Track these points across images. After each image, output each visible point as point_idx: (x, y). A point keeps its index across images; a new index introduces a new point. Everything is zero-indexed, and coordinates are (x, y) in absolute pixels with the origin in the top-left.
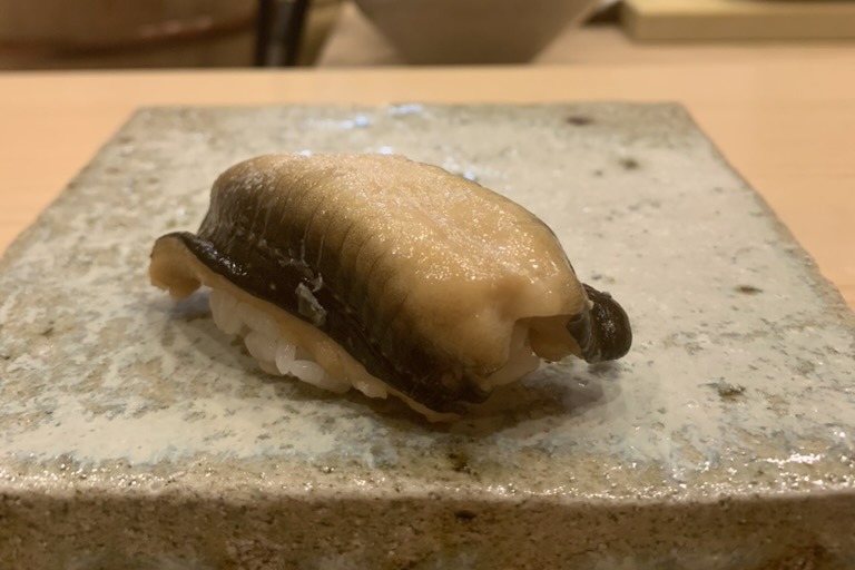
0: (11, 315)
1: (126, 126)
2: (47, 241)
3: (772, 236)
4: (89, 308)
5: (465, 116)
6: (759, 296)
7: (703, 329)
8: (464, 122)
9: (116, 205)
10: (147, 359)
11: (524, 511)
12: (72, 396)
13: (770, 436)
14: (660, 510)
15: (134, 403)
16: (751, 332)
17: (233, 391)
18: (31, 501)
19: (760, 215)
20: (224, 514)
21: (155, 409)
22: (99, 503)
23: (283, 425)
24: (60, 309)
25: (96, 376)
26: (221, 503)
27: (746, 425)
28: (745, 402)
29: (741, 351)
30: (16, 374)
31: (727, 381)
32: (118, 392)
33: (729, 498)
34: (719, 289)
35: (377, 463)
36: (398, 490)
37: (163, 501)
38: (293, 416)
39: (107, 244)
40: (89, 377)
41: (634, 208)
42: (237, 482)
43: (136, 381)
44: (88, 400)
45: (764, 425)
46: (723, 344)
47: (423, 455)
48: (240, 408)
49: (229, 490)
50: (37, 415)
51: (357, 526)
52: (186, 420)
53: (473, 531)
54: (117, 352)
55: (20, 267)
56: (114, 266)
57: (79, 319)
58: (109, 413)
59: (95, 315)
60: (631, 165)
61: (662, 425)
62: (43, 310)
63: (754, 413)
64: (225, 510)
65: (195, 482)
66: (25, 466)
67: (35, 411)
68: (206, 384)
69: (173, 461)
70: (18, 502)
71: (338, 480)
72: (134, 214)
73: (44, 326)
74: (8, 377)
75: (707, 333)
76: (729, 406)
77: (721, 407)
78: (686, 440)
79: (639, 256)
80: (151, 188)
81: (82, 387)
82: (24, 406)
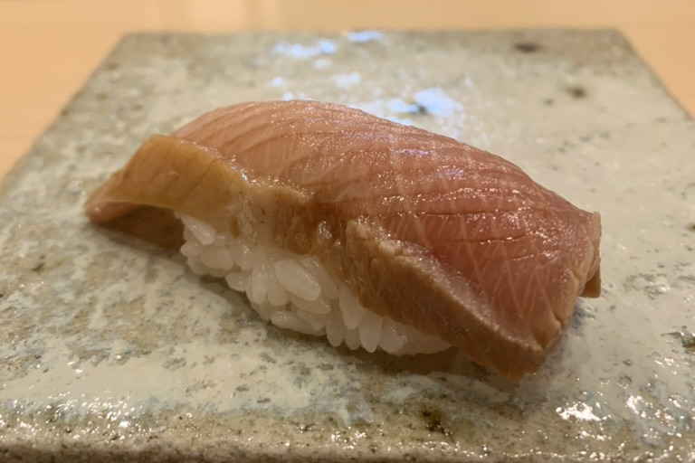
0: (6, 248)
1: (116, 51)
2: (40, 170)
4: (78, 241)
5: (420, 42)
7: (660, 271)
8: (420, 49)
9: (104, 132)
10: (131, 298)
12: (60, 339)
15: (118, 347)
17: (212, 336)
18: (20, 454)
21: (138, 354)
22: (84, 457)
23: (260, 376)
24: (51, 243)
25: (83, 316)
26: (201, 459)
30: (6, 315)
31: (689, 329)
32: (103, 335)
34: (672, 226)
35: (353, 421)
36: (373, 451)
37: (145, 457)
38: (269, 365)
40: (76, 317)
41: (585, 139)
42: (217, 439)
43: (120, 322)
44: (74, 344)
46: (681, 289)
47: (397, 412)
48: (219, 355)
49: (209, 447)
50: (27, 360)
52: (167, 368)
54: (103, 290)
55: (15, 198)
57: (68, 253)
58: (94, 359)
59: (83, 250)
61: (629, 379)
62: (35, 243)
65: (176, 438)
67: (24, 355)
68: (186, 327)
69: (155, 414)
70: (7, 455)
71: (315, 439)
72: (120, 142)
73: (34, 262)
75: (665, 275)
77: (686, 360)
78: (655, 397)
79: (593, 190)
80: (136, 115)
81: (69, 328)
82: (15, 349)
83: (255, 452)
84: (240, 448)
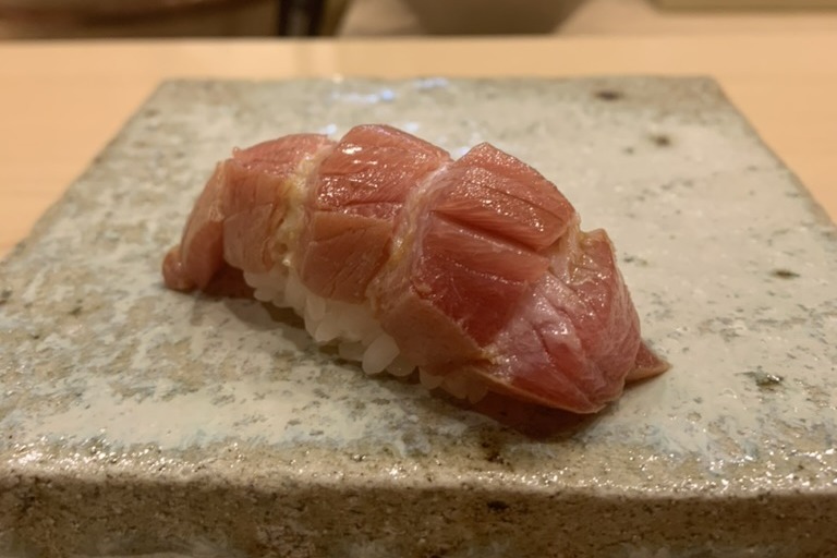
0: (40, 292)
1: (153, 97)
2: (74, 216)
3: (808, 218)
4: (117, 286)
5: (491, 90)
6: (796, 281)
7: (740, 315)
8: (491, 97)
9: (143, 180)
10: (176, 339)
11: (558, 503)
12: (101, 378)
13: (810, 429)
14: (697, 503)
15: (163, 385)
16: (788, 319)
17: (262, 374)
18: (63, 484)
19: (796, 195)
20: (255, 501)
21: (184, 392)
22: (130, 488)
23: (313, 410)
24: (88, 288)
25: (125, 357)
26: (251, 490)
27: (785, 417)
28: (784, 393)
29: (779, 338)
30: (44, 355)
31: (765, 370)
32: (146, 374)
33: (769, 493)
34: (755, 273)
35: (409, 451)
36: (430, 480)
37: (193, 487)
38: (323, 401)
39: (134, 220)
40: (118, 358)
41: (666, 188)
42: (267, 469)
43: (165, 362)
44: (116, 382)
45: (805, 418)
46: (759, 331)
47: (455, 443)
48: (270, 392)
49: (260, 477)
50: (67, 397)
51: (388, 515)
52: (215, 404)
53: (505, 521)
54: (145, 333)
55: (48, 244)
56: (140, 242)
57: (107, 298)
58: (138, 396)
59: (124, 294)
60: (663, 141)
61: (699, 416)
62: (71, 288)
63: (794, 405)
64: (255, 497)
65: (225, 469)
66: (56, 448)
67: (65, 393)
68: (235, 367)
69: (202, 447)
70: (50, 485)
71: (370, 468)
72: (160, 189)
73: (73, 305)
74: (38, 357)
75: (743, 319)
76: (767, 396)
77: (759, 397)
78: (724, 432)
79: (672, 237)
80: (179, 163)
81: (111, 368)
82: (54, 387)
83: (308, 482)
84: (292, 477)
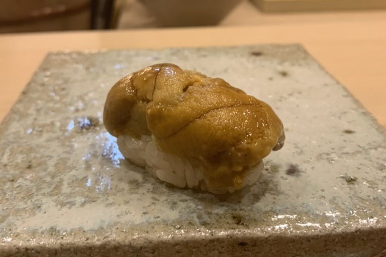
0: (9, 159)
2: (19, 121)
3: (354, 106)
4: (47, 154)
5: (204, 53)
6: (354, 134)
7: (333, 151)
8: (205, 56)
9: (48, 102)
10: (81, 177)
11: (269, 240)
12: (48, 198)
13: (372, 200)
14: (329, 236)
15: (79, 200)
16: (354, 151)
17: (125, 191)
18: (39, 250)
19: (346, 96)
20: (132, 251)
21: (90, 202)
22: (72, 249)
23: (153, 207)
24: (33, 155)
25: (58, 187)
26: (130, 246)
27: (361, 195)
28: (358, 185)
29: (352, 161)
30: (19, 189)
31: (349, 175)
32: (70, 195)
33: (360, 229)
34: (336, 132)
35: (201, 223)
36: (212, 235)
37: (103, 247)
38: (157, 202)
39: (48, 121)
40: (55, 188)
41: (291, 95)
42: (137, 236)
43: (78, 189)
44: (57, 200)
45: (369, 195)
46: (343, 158)
47: (221, 217)
48: (131, 199)
49: (134, 240)
50: (34, 208)
51: (193, 252)
52: (106, 207)
53: (245, 250)
54: (65, 175)
55: (9, 135)
56: (55, 132)
57: (43, 159)
58: (68, 206)
59: (51, 157)
61: (324, 197)
62: (25, 156)
63: (363, 188)
64: (132, 249)
65: (115, 237)
66: (34, 233)
67: (32, 206)
68: (112, 189)
69: (104, 228)
70: (33, 251)
71: (185, 232)
72: (58, 106)
73: (27, 164)
74: (15, 190)
75: (335, 153)
76: (351, 186)
77: (348, 187)
78: (336, 204)
79: (297, 118)
80: (63, 93)
81: (52, 193)
82: (27, 204)
83: (157, 240)
84: (149, 239)
